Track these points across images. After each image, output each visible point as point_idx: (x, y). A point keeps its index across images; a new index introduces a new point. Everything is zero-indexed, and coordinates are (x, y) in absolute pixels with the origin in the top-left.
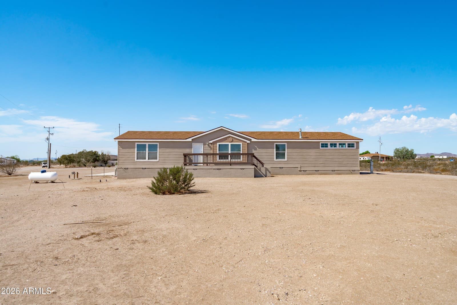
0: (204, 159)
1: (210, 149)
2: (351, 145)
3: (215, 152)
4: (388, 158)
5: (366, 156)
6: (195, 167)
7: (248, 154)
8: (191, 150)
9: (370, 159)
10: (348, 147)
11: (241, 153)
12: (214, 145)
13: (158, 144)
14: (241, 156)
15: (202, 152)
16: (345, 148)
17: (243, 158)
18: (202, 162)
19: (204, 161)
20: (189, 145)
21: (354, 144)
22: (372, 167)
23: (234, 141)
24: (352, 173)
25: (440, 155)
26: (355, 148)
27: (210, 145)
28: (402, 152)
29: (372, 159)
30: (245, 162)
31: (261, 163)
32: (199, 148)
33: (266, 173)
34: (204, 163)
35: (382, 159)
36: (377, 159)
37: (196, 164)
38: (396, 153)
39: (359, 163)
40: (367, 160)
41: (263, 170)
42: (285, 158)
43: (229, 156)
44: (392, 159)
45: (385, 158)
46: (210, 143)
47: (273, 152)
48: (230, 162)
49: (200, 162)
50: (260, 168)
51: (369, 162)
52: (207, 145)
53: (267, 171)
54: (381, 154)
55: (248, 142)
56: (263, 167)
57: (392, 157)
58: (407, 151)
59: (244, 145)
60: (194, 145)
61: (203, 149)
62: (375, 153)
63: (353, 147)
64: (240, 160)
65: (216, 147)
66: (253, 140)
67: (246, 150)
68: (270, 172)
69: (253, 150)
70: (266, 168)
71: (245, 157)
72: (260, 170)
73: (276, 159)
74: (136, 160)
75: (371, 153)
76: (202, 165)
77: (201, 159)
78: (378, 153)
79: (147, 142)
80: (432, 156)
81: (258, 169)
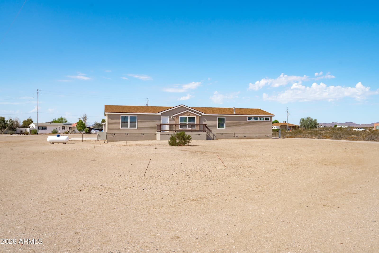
0: (169, 128)
1: (173, 120)
2: (267, 119)
3: (177, 123)
4: (294, 127)
5: (275, 125)
6: (164, 133)
7: (200, 125)
8: (160, 121)
9: (279, 128)
10: (265, 120)
11: (195, 123)
12: (176, 117)
13: (137, 116)
14: (195, 125)
15: (168, 122)
16: (263, 121)
17: (196, 127)
18: (168, 130)
19: (169, 129)
20: (159, 117)
21: (269, 118)
22: (280, 134)
23: (190, 115)
24: (267, 138)
25: (343, 125)
26: (269, 121)
27: (174, 118)
28: (307, 122)
29: (280, 128)
30: (197, 130)
31: (210, 131)
32: (166, 120)
33: (213, 137)
34: (169, 130)
35: (289, 129)
36: (285, 128)
37: (164, 131)
38: (301, 123)
39: (272, 131)
40: (276, 129)
41: (211, 135)
42: (224, 127)
43: (187, 126)
44: (298, 128)
45: (292, 127)
46: (174, 116)
47: (216, 123)
48: (190, 130)
49: (167, 130)
50: (210, 134)
51: (277, 130)
52: (172, 118)
53: (214, 136)
54: (288, 124)
55: (200, 116)
56: (211, 133)
57: (298, 126)
58: (311, 120)
59: (197, 118)
60: (163, 117)
61: (169, 121)
62: (283, 122)
63: (268, 120)
64: (194, 128)
65: (178, 119)
66: (203, 114)
67: (199, 122)
68: (216, 137)
69: (203, 122)
70: (213, 134)
71: (197, 126)
72: (210, 136)
73: (219, 127)
74: (121, 128)
75: (279, 122)
76: (168, 131)
77: (167, 127)
78: (286, 122)
79: (129, 115)
80: (336, 126)
81: (208, 134)
